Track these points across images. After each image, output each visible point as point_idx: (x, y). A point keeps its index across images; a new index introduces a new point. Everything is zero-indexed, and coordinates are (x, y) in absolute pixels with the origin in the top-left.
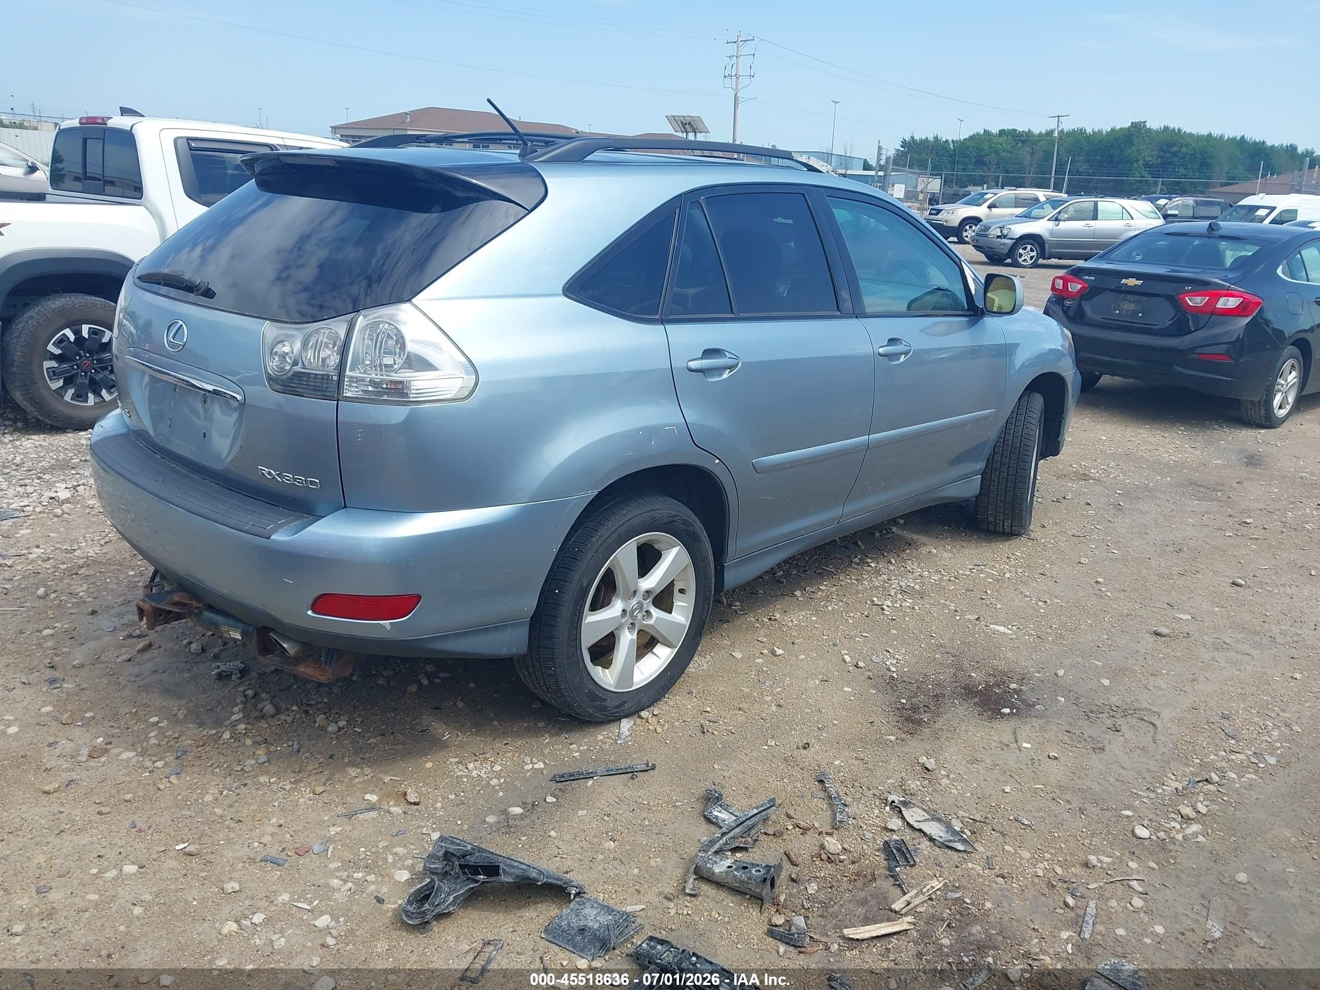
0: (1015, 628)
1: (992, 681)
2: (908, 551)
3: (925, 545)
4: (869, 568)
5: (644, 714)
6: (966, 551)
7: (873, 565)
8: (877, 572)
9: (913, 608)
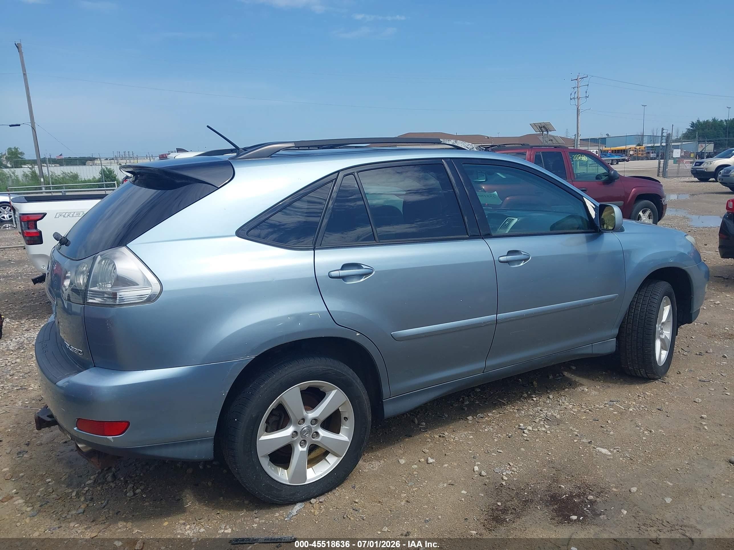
0: (615, 451)
1: (576, 491)
2: (566, 390)
3: (581, 385)
4: (532, 401)
5: (313, 501)
6: (609, 390)
7: (535, 399)
8: (536, 404)
9: (546, 432)
